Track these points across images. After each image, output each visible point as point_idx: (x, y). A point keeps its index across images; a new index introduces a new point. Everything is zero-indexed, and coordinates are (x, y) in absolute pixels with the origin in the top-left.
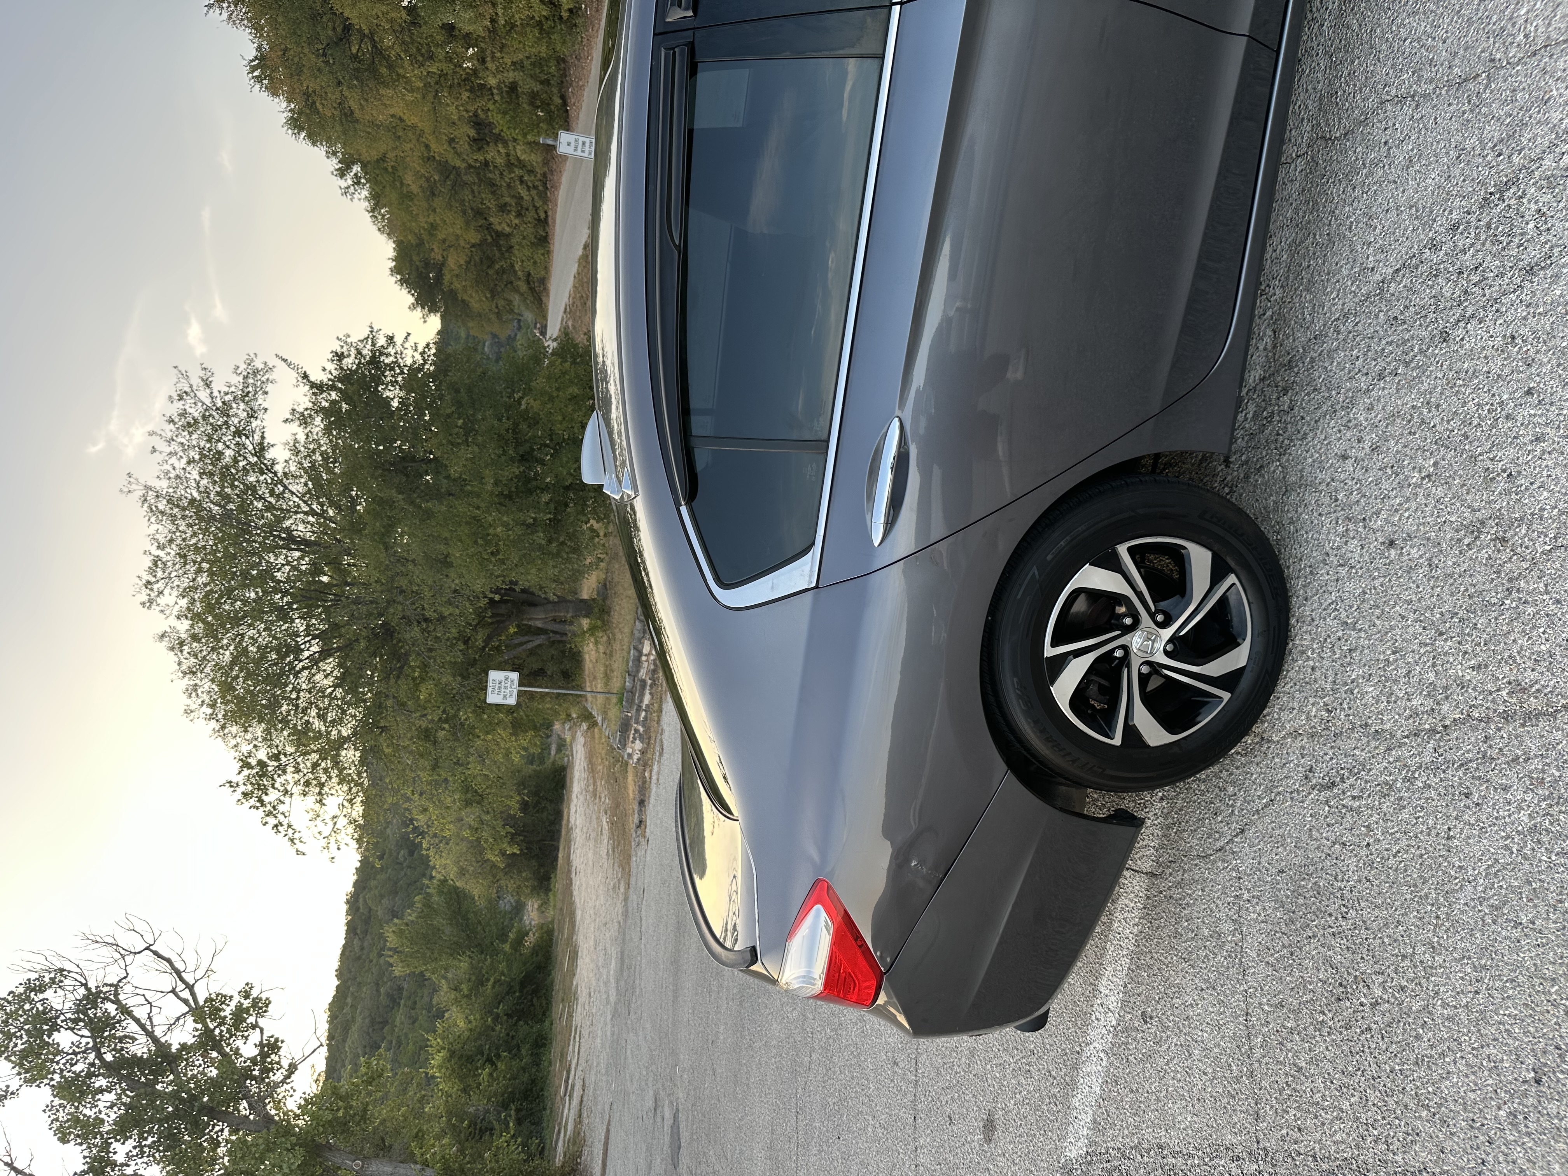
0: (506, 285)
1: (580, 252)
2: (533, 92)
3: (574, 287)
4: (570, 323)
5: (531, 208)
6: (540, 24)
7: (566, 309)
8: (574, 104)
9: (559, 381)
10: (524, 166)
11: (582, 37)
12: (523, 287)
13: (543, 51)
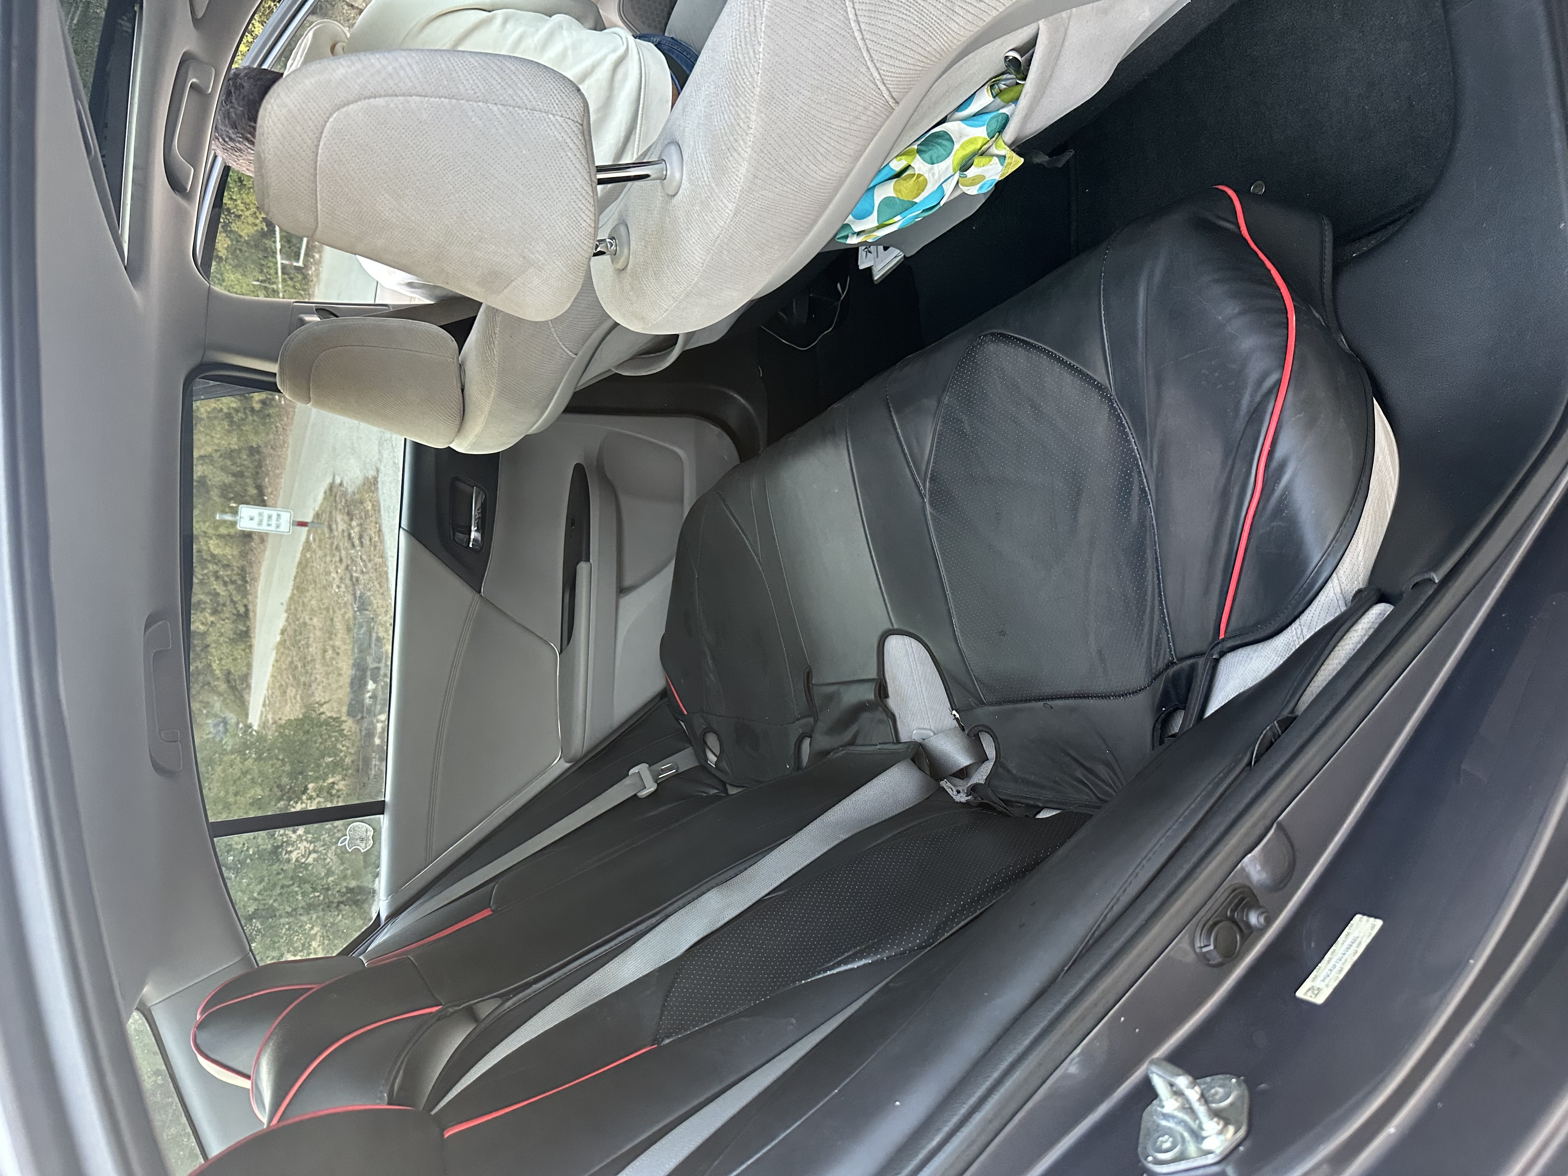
0: (202, 687)
1: (278, 638)
2: (225, 485)
3: (273, 676)
4: (270, 717)
5: (228, 603)
6: (229, 416)
7: (265, 701)
8: (272, 493)
9: (238, 783)
10: (219, 561)
11: (277, 427)
12: (223, 687)
13: (234, 442)
